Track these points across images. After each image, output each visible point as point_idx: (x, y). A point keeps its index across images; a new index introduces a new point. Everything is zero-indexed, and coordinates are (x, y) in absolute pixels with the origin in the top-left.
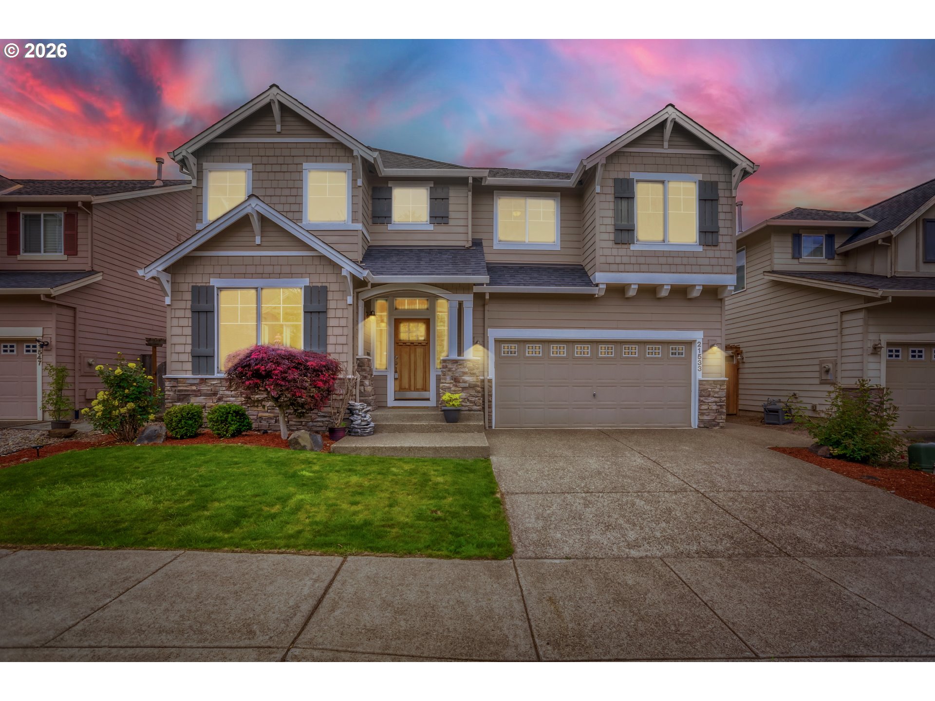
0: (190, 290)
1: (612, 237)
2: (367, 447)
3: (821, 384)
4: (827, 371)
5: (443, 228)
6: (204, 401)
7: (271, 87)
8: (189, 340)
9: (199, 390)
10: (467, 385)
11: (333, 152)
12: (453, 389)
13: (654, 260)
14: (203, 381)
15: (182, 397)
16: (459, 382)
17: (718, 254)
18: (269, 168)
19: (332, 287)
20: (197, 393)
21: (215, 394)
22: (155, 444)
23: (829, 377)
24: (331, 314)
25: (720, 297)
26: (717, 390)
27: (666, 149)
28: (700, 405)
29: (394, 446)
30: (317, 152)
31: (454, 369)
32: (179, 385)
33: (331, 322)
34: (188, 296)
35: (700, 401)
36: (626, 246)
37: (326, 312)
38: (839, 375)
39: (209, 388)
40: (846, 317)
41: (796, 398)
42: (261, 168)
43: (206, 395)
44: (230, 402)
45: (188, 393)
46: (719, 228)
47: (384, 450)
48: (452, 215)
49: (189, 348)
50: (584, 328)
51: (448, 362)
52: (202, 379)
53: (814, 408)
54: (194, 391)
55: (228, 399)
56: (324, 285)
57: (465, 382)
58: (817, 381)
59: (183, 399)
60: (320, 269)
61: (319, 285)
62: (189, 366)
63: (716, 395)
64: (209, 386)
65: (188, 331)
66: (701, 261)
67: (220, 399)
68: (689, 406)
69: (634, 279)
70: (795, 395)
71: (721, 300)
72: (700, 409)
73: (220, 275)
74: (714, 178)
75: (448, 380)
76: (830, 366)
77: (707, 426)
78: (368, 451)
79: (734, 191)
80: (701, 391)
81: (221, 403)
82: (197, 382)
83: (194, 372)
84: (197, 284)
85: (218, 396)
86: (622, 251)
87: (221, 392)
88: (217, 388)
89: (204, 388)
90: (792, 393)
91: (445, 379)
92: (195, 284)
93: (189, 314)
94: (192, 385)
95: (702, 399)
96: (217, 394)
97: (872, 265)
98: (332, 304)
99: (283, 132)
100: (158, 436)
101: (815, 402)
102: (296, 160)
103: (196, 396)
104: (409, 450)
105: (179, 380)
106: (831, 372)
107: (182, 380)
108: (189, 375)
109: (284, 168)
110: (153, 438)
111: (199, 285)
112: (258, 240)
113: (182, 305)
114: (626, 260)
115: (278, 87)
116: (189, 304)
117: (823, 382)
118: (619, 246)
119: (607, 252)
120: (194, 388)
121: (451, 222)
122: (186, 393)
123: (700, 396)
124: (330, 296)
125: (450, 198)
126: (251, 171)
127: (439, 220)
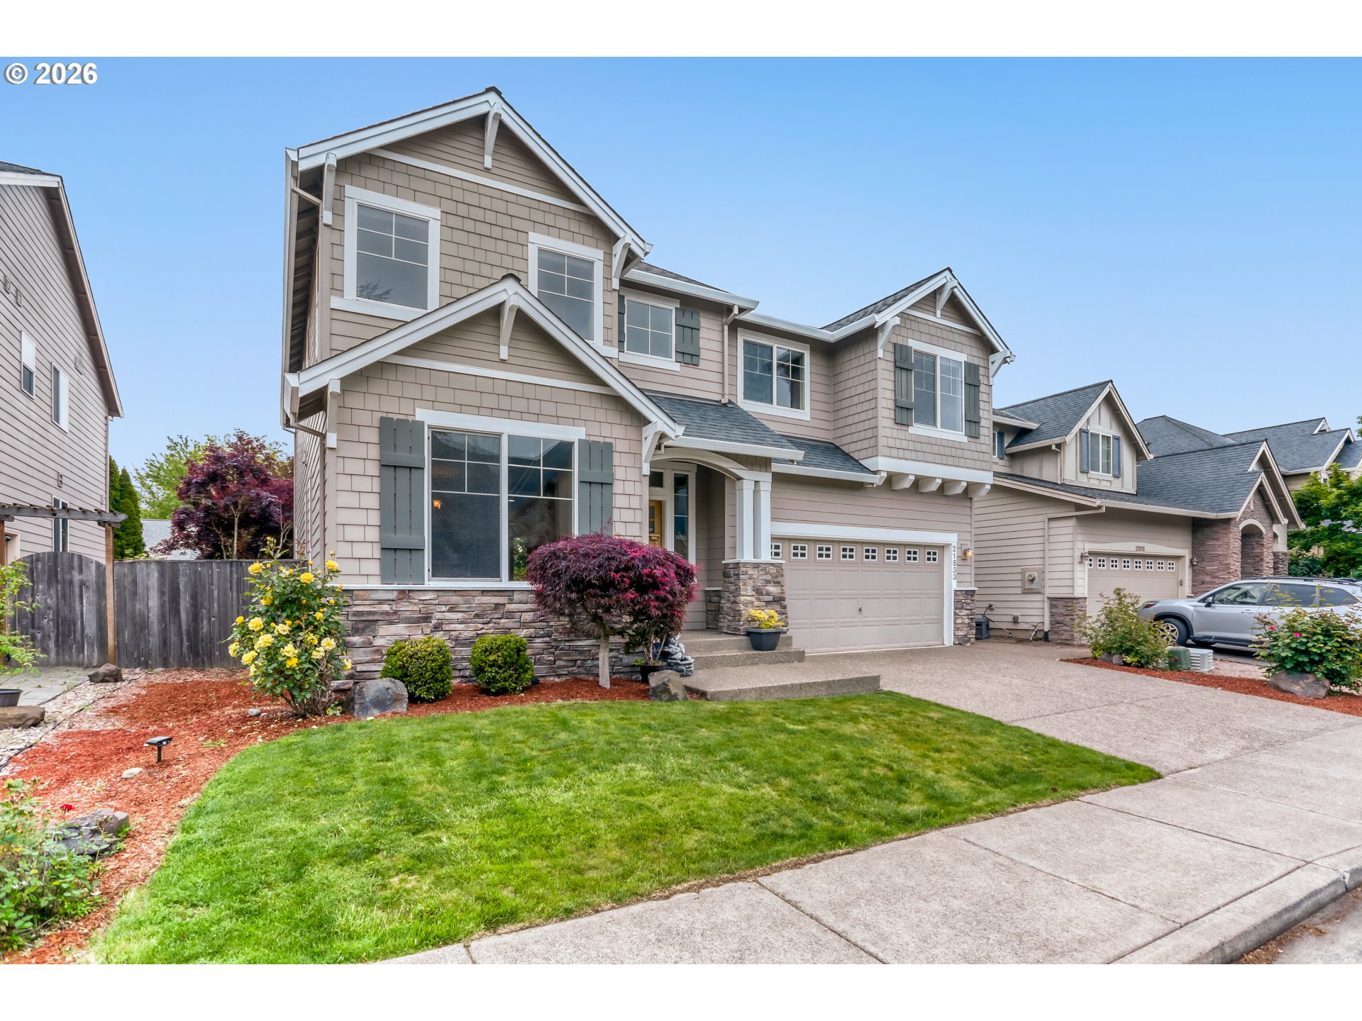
0: (377, 424)
1: (892, 415)
2: (753, 689)
3: (1023, 593)
4: (1032, 580)
5: (691, 371)
6: (406, 632)
7: (488, 90)
8: (374, 518)
9: (395, 613)
10: (771, 598)
11: (574, 226)
12: (756, 603)
13: (927, 448)
14: (404, 595)
15: (361, 626)
16: (762, 594)
17: (979, 448)
18: (469, 225)
19: (619, 446)
20: (392, 618)
21: (427, 619)
22: (395, 713)
23: (1034, 586)
24: (618, 488)
25: (970, 496)
26: (969, 601)
27: (938, 318)
28: (955, 619)
29: (784, 684)
30: (550, 220)
31: (755, 576)
32: (356, 602)
33: (619, 501)
34: (373, 436)
35: (955, 614)
36: (904, 428)
37: (611, 484)
38: (1048, 583)
39: (415, 608)
40: (1053, 524)
41: (992, 609)
42: (454, 221)
43: (409, 621)
44: (457, 633)
45: (375, 618)
46: (980, 418)
47: (773, 690)
48: (703, 354)
49: (373, 534)
50: (855, 525)
51: (748, 565)
52: (402, 592)
53: (1015, 620)
54: (387, 613)
55: (452, 627)
56: (607, 440)
57: (768, 594)
58: (1019, 591)
59: (364, 629)
60: (601, 415)
61: (601, 440)
62: (374, 567)
63: (968, 607)
64: (415, 604)
65: (373, 501)
66: (968, 454)
67: (437, 628)
68: (941, 622)
69: (913, 468)
70: (990, 606)
71: (971, 499)
72: (955, 623)
73: (434, 404)
74: (976, 361)
75: (750, 592)
76: (1036, 574)
77: (961, 642)
78: (753, 695)
79: (991, 379)
80: (956, 602)
81: (439, 636)
82: (393, 596)
83: (385, 576)
84: (390, 416)
85: (434, 622)
86: (902, 434)
87: (439, 616)
88: (431, 607)
89: (406, 608)
90: (987, 605)
91: (746, 590)
92: (385, 415)
93: (373, 469)
94: (381, 602)
95: (957, 611)
96: (430, 618)
97: (1041, 470)
98: (619, 473)
99: (495, 171)
100: (396, 699)
101: (1016, 613)
102: (517, 224)
103: (391, 623)
104: (801, 688)
105: (355, 593)
106: (1036, 580)
107: (362, 593)
108: (375, 584)
109: (496, 232)
110: (389, 703)
111: (395, 417)
112: (504, 352)
113: (360, 451)
114: (905, 444)
115: (499, 93)
116: (374, 452)
117: (1026, 592)
118: (899, 427)
119: (888, 432)
120: (386, 608)
121: (702, 364)
122: (371, 618)
123: (955, 609)
124: (617, 459)
125: (702, 330)
126: (439, 223)
127: (688, 358)
